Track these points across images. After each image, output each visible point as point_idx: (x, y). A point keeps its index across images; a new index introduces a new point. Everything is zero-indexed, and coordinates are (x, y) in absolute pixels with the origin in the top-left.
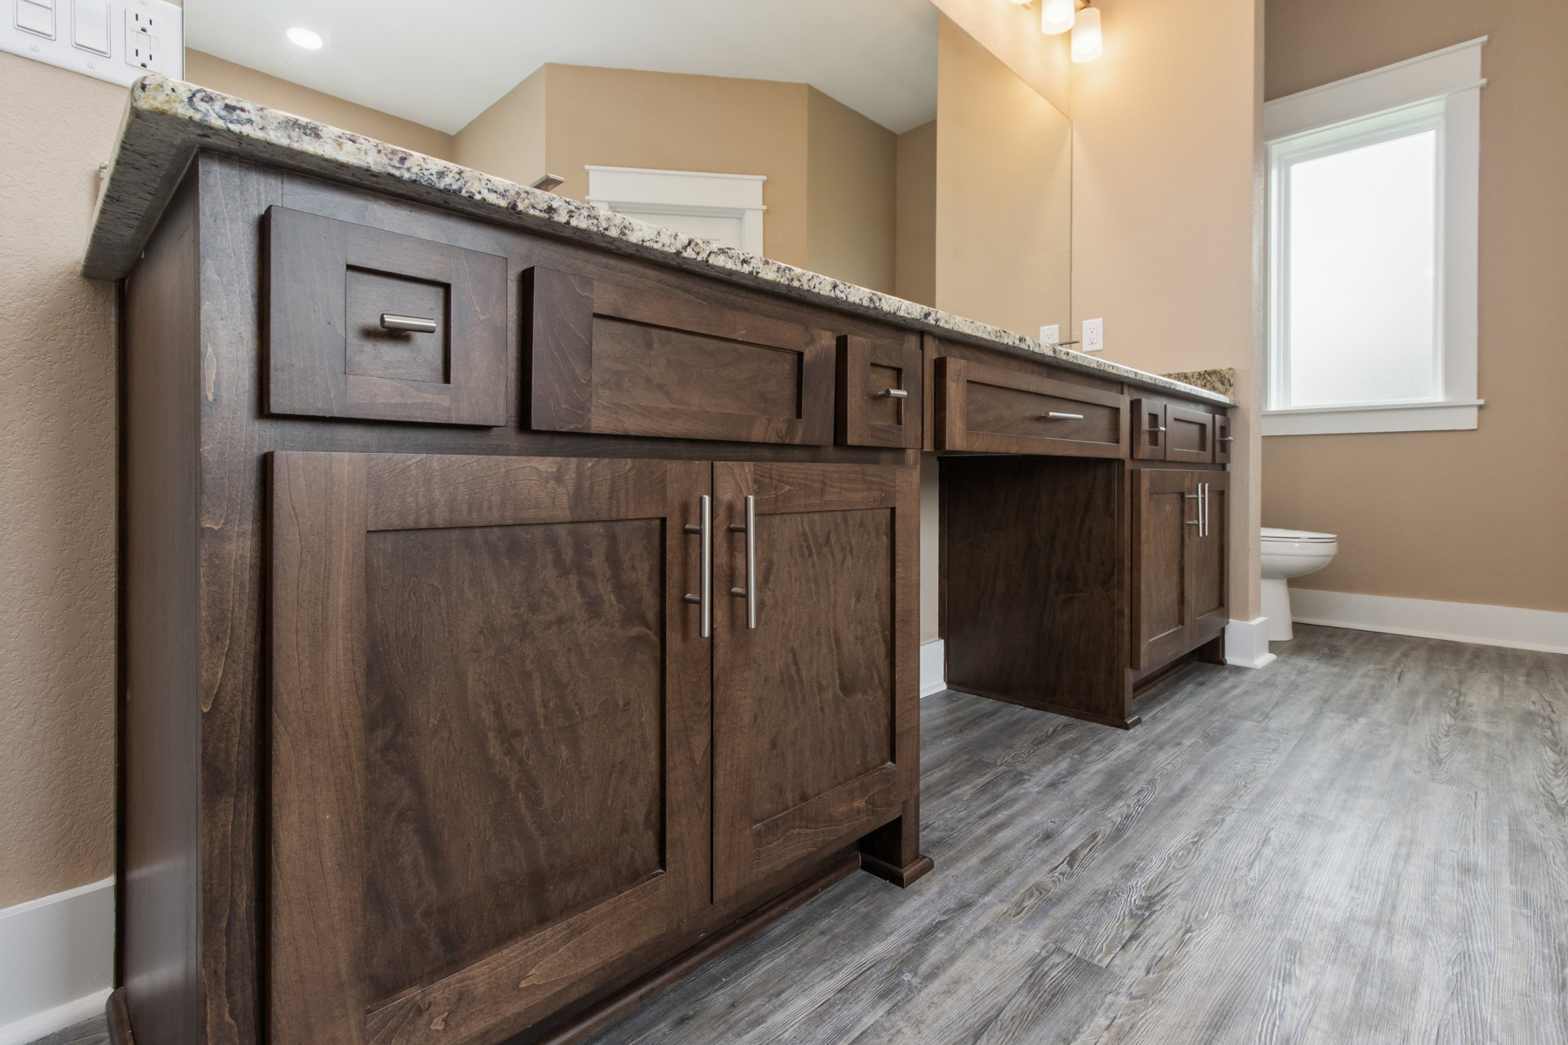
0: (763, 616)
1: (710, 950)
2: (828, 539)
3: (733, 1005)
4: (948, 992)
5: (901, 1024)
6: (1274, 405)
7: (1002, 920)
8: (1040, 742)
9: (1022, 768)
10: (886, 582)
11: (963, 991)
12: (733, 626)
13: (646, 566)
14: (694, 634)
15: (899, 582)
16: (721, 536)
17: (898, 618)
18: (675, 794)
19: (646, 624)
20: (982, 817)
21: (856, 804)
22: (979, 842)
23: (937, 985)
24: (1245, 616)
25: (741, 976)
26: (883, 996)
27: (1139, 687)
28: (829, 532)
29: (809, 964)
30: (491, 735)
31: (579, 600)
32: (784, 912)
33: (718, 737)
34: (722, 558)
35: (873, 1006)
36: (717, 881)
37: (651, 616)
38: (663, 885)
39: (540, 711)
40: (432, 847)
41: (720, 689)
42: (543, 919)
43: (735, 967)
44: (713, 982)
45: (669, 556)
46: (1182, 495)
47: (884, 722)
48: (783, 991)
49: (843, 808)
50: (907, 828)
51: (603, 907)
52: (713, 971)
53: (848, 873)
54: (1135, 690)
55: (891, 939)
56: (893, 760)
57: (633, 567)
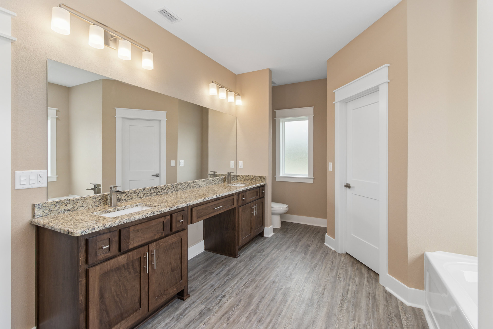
0: (157, 265)
1: (148, 318)
2: (169, 248)
3: (152, 326)
4: (187, 318)
5: (178, 324)
6: (281, 175)
7: (198, 305)
8: (219, 264)
9: (213, 271)
10: (180, 251)
11: (189, 317)
12: (152, 269)
13: (138, 264)
14: (145, 272)
15: (183, 250)
16: (150, 256)
17: (182, 257)
18: (142, 297)
19: (138, 273)
20: (202, 284)
21: (174, 290)
22: (200, 289)
23: (185, 317)
24: (268, 227)
25: (154, 321)
26: (177, 320)
27: (240, 249)
28: (169, 247)
29: (165, 317)
30: (115, 296)
31: (128, 273)
32: (162, 309)
33: (149, 287)
34: (150, 259)
35: (175, 322)
36: (149, 308)
37: (139, 271)
38: (141, 311)
39: (122, 291)
40: (107, 313)
41: (150, 279)
42: (122, 320)
43: (153, 320)
44: (149, 323)
45: (141, 262)
46: (251, 207)
47: (180, 274)
48: (161, 323)
49: (172, 291)
50: (185, 291)
51: (132, 316)
52: (149, 322)
53: (175, 300)
54: (239, 250)
55: (180, 311)
56: (182, 280)
57: (136, 265)
